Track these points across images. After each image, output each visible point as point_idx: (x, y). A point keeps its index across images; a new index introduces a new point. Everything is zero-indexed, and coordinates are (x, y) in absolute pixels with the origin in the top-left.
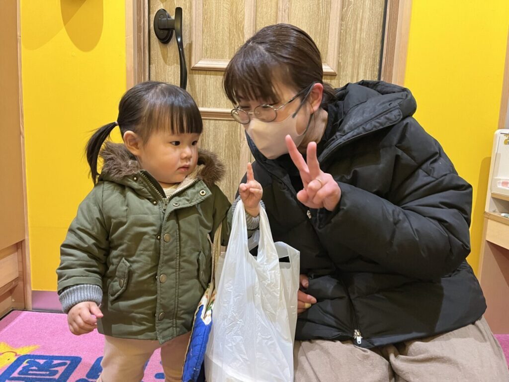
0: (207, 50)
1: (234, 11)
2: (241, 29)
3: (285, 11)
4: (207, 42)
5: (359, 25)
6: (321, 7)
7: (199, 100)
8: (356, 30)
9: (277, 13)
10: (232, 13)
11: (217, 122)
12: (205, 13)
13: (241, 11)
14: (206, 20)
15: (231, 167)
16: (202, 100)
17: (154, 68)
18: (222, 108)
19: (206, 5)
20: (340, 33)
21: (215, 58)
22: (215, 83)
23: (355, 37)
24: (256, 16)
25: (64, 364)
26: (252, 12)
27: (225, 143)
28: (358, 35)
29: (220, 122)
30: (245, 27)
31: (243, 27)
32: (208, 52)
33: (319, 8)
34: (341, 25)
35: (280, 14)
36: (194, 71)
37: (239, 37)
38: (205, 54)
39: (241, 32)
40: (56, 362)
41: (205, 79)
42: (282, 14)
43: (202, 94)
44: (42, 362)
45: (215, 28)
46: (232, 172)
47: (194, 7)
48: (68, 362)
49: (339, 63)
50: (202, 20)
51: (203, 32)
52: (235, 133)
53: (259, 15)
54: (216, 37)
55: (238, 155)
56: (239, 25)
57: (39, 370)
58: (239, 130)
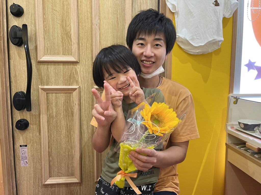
0: (48, 50)
1: (64, 26)
2: (70, 36)
3: (97, 25)
4: (47, 44)
6: (119, 22)
7: (44, 81)
9: (92, 26)
10: (63, 26)
11: (57, 94)
12: (45, 26)
13: (69, 25)
14: (46, 31)
15: (68, 122)
16: (46, 81)
17: (13, 62)
18: (59, 85)
19: (45, 22)
21: (53, 55)
22: (54, 70)
24: (78, 28)
26: (76, 26)
27: (63, 107)
29: (59, 94)
30: (72, 35)
31: (71, 35)
32: (49, 51)
33: (118, 23)
35: (94, 27)
36: (40, 63)
37: (69, 41)
38: (47, 53)
39: (70, 38)
41: (48, 68)
42: (95, 26)
43: (46, 77)
45: (52, 36)
46: (69, 125)
47: (37, 24)
50: (43, 31)
51: (44, 38)
52: (69, 101)
53: (81, 28)
54: (53, 42)
55: (72, 115)
56: (68, 34)
58: (72, 99)
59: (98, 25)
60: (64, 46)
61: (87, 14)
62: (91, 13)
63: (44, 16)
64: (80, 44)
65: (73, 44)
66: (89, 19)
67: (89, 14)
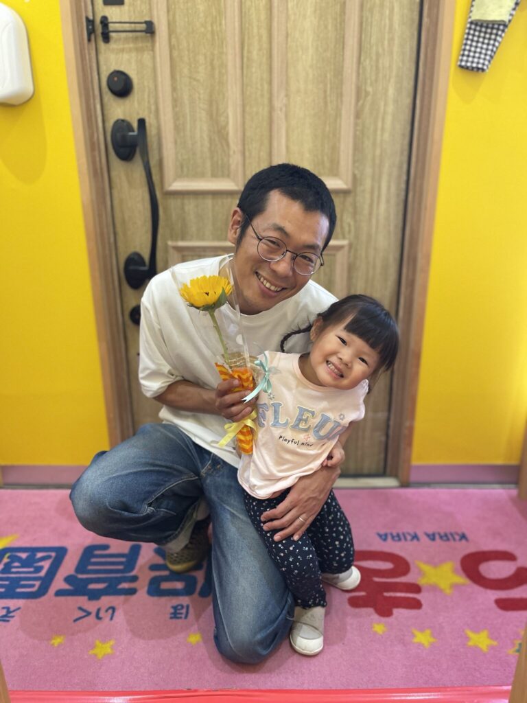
0: (182, 167)
2: (225, 136)
3: (281, 110)
4: (182, 155)
5: (380, 124)
7: (177, 232)
8: (375, 130)
9: (271, 113)
10: (211, 115)
13: (224, 112)
14: (179, 127)
16: (180, 232)
17: (118, 194)
18: (206, 241)
20: (355, 136)
21: (193, 177)
22: (196, 210)
23: (375, 139)
25: (49, 557)
28: (379, 138)
30: (230, 135)
31: (227, 134)
32: (184, 169)
33: (326, 103)
34: (356, 125)
35: (275, 114)
36: (167, 196)
37: (223, 147)
38: (181, 173)
39: (225, 141)
40: (39, 555)
41: (183, 204)
42: (278, 113)
44: (24, 555)
45: (191, 137)
48: (53, 554)
49: (354, 176)
50: (173, 127)
53: (248, 117)
56: (222, 131)
57: (22, 567)
59: (284, 109)
60: (215, 159)
61: (262, 85)
62: (270, 83)
63: (175, 95)
64: (247, 154)
65: (231, 152)
66: (266, 95)
67: (266, 86)
